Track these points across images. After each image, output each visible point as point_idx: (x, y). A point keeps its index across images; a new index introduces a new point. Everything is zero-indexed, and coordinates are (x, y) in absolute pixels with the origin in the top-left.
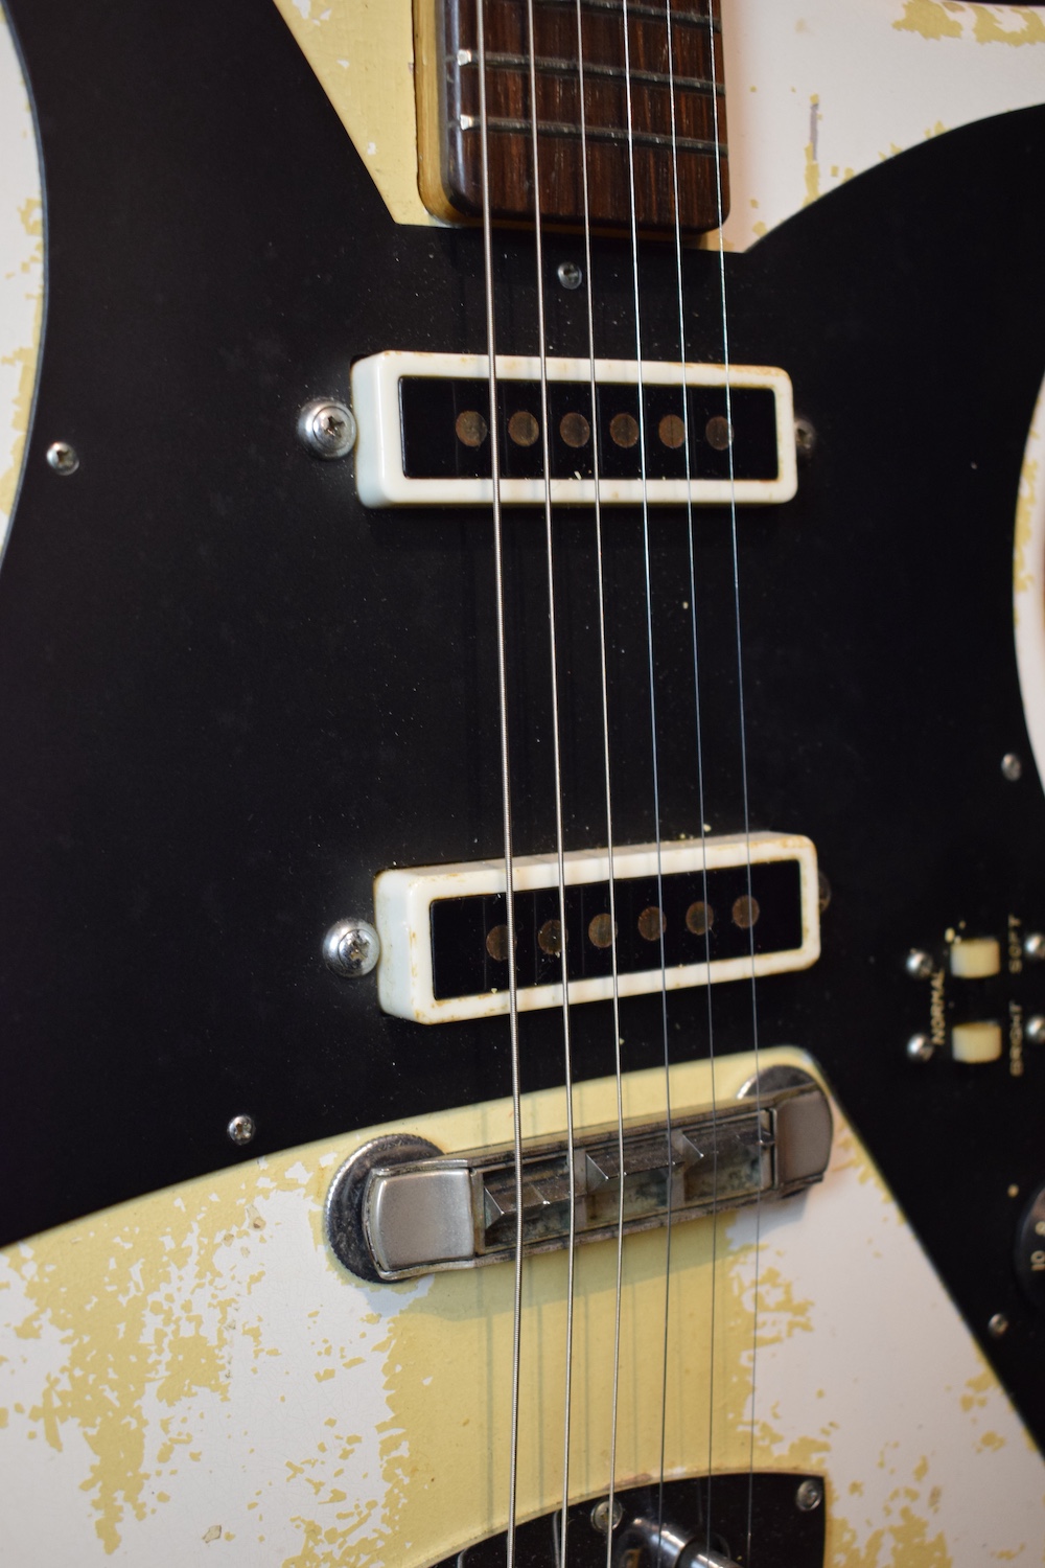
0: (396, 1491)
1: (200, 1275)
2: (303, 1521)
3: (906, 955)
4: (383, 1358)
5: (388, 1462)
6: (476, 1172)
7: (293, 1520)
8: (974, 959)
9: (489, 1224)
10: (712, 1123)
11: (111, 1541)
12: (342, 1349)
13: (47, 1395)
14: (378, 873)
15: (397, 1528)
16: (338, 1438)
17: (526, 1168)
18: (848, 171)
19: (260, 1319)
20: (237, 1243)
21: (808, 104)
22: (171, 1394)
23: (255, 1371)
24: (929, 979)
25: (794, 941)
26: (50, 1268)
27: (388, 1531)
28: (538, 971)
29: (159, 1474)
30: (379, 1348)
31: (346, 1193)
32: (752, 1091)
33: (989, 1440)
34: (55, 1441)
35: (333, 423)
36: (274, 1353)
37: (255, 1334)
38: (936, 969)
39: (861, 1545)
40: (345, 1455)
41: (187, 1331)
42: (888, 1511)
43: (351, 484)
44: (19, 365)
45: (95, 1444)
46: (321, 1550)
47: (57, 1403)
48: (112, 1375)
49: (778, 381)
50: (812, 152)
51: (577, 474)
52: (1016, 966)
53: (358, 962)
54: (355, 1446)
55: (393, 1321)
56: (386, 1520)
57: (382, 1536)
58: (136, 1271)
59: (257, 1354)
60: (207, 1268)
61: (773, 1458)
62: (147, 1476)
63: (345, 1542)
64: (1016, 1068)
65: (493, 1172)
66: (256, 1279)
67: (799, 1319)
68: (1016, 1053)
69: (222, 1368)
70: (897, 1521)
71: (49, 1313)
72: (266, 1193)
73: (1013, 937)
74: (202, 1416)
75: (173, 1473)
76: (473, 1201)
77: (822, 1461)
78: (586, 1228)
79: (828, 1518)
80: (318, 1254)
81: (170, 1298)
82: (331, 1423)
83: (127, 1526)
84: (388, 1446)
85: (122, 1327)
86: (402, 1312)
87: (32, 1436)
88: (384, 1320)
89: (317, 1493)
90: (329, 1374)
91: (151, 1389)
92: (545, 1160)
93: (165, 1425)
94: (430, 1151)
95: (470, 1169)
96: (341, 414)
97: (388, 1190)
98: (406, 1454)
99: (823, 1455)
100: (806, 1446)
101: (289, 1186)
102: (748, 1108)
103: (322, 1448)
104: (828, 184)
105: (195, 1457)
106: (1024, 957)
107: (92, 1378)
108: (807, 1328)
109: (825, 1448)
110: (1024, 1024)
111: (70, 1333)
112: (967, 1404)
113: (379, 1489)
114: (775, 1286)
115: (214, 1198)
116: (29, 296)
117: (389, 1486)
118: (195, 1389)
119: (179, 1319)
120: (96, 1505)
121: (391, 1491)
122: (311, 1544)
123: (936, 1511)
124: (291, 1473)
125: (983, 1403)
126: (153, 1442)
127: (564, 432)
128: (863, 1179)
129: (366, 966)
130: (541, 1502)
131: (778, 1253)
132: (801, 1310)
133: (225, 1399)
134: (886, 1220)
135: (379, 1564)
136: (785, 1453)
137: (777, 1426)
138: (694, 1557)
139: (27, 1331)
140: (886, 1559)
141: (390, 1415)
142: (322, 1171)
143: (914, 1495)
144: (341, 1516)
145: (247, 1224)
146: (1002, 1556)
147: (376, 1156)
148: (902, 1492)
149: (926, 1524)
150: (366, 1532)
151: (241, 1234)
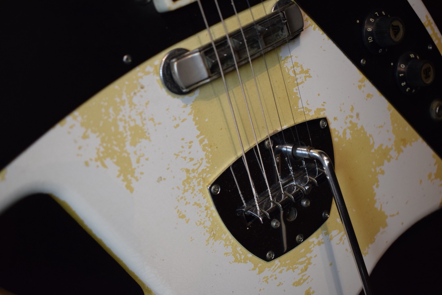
0: (208, 153)
1: (130, 107)
2: (184, 169)
4: (192, 117)
5: (203, 146)
6: (202, 52)
7: (181, 169)
9: (211, 66)
10: (267, 20)
11: (131, 190)
12: (179, 117)
13: (98, 153)
15: (211, 164)
16: (186, 143)
17: (217, 47)
19: (152, 115)
20: (138, 94)
22: (134, 143)
23: (156, 130)
26: (85, 117)
27: (209, 165)
29: (138, 167)
30: (190, 114)
31: (165, 70)
32: (274, 9)
33: (369, 96)
34: (104, 166)
36: (160, 124)
37: (152, 119)
39: (341, 134)
40: (190, 147)
41: (132, 124)
42: (346, 123)
45: (117, 163)
46: (192, 175)
47: (101, 155)
48: (115, 143)
54: (192, 144)
55: (191, 105)
56: (207, 162)
57: (207, 167)
58: (111, 110)
59: (155, 125)
60: (132, 104)
61: (311, 116)
62: (135, 169)
63: (198, 171)
65: (207, 51)
66: (147, 104)
67: (307, 75)
69: (146, 132)
70: (349, 125)
75: (142, 165)
76: (204, 61)
77: (324, 113)
78: (239, 61)
79: (330, 129)
80: (163, 92)
81: (124, 116)
82: (183, 139)
83: (134, 184)
84: (201, 141)
85: (113, 128)
86: (193, 102)
87: (98, 166)
88: (189, 105)
89: (185, 160)
90: (178, 126)
91: (128, 144)
92: (221, 43)
93: (135, 153)
94: (187, 51)
95: (200, 51)
97: (178, 66)
98: (207, 142)
99: (324, 112)
100: (319, 110)
101: (148, 73)
102: (276, 13)
103: (183, 147)
105: (147, 159)
107: (109, 145)
108: (310, 77)
109: (324, 110)
112: (360, 87)
113: (203, 154)
114: (298, 67)
115: (127, 83)
117: (205, 153)
118: (140, 140)
119: (129, 121)
120: (123, 181)
121: (206, 154)
122: (188, 175)
123: (359, 119)
124: (176, 156)
125: (364, 86)
126: (133, 159)
128: (314, 29)
130: (249, 146)
131: (296, 57)
132: (307, 72)
133: (150, 141)
134: (324, 39)
135: (210, 175)
136: (314, 114)
137: (309, 107)
138: (296, 149)
139: (85, 137)
140: (348, 136)
141: (199, 132)
142: (156, 66)
143: (352, 117)
144: (194, 165)
145: (139, 88)
146: (379, 127)
147: (171, 57)
148: (348, 116)
149: (357, 124)
150: (203, 167)
151: (139, 91)
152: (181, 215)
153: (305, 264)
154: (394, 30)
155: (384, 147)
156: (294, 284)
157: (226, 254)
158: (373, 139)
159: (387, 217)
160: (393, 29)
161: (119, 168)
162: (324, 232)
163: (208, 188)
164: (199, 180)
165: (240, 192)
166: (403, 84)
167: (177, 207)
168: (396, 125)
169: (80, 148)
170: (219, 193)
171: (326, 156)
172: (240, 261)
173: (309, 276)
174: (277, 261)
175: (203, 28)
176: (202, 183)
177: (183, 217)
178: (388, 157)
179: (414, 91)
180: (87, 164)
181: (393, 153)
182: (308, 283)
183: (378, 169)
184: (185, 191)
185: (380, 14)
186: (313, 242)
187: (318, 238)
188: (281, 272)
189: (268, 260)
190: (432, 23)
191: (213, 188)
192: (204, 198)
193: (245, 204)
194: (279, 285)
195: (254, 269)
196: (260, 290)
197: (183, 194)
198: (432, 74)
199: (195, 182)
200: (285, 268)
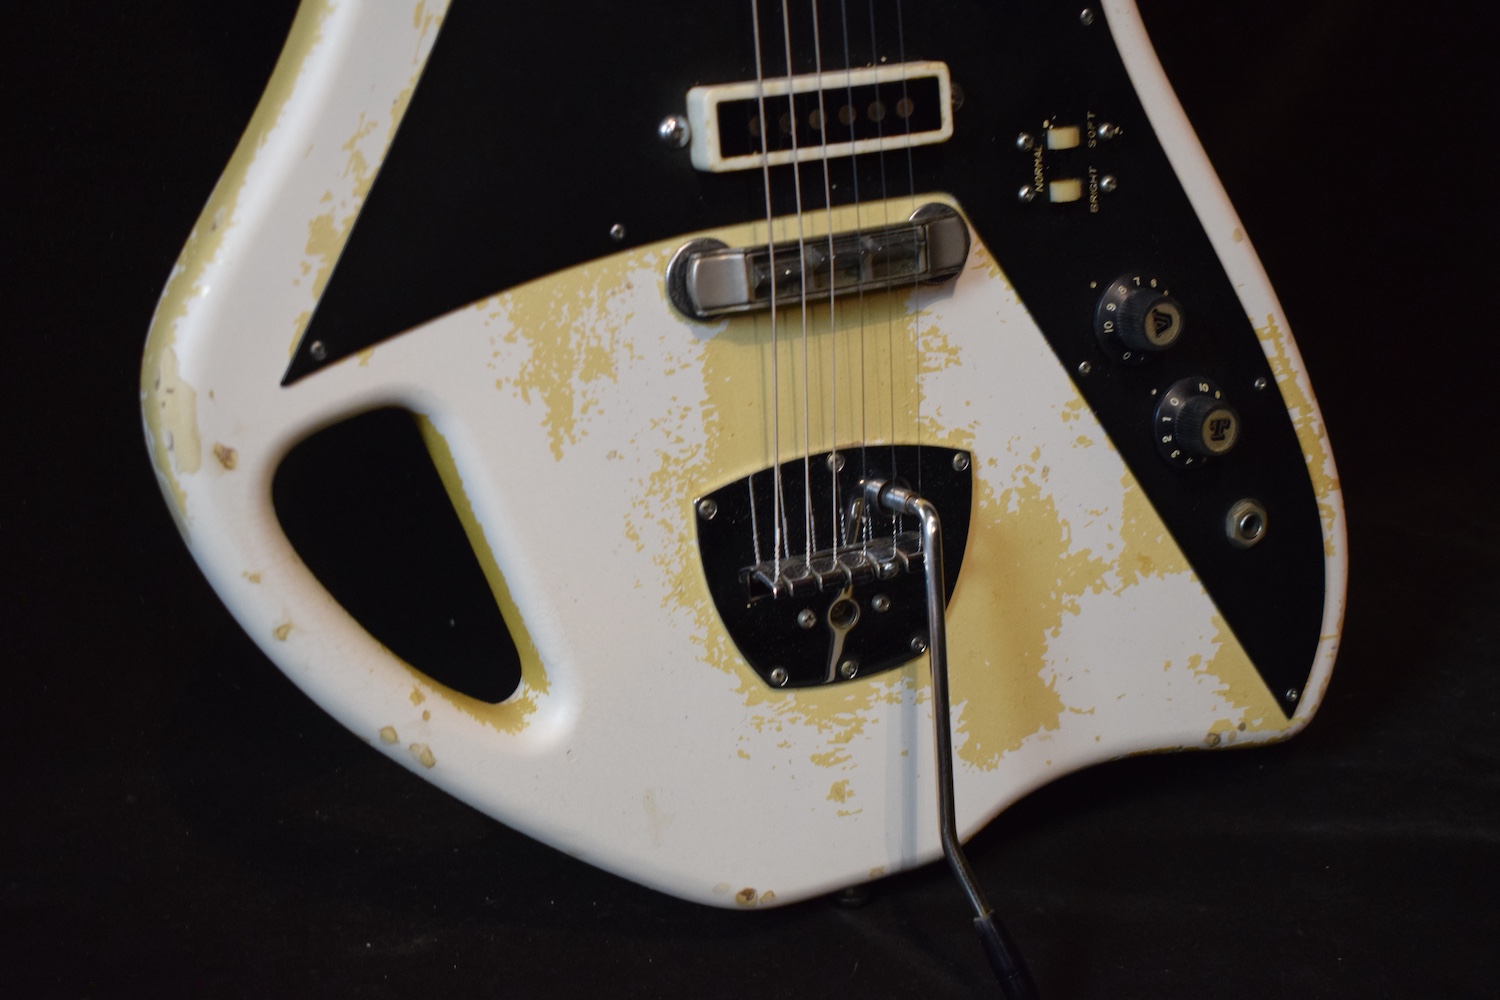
0: (712, 440)
1: (599, 313)
2: (661, 452)
3: (1017, 137)
4: (702, 364)
5: (707, 423)
6: (749, 256)
7: (655, 451)
8: (1061, 138)
9: (757, 285)
10: (888, 233)
11: (559, 456)
12: (679, 358)
13: (522, 373)
14: (688, 89)
15: (713, 460)
16: (678, 407)
17: (777, 256)
19: (633, 339)
20: (619, 296)
22: (586, 377)
23: (631, 367)
24: (1032, 151)
25: (936, 125)
26: (520, 306)
28: (779, 143)
29: (582, 420)
30: (700, 358)
31: (677, 269)
32: (916, 216)
33: (1081, 440)
34: (526, 398)
36: (641, 358)
37: (630, 347)
38: (1036, 145)
39: (997, 496)
40: (683, 417)
41: (594, 343)
42: (1015, 479)
45: (548, 401)
46: (672, 469)
47: (527, 378)
48: (555, 364)
52: (1093, 143)
53: (678, 140)
54: (688, 413)
55: (707, 344)
56: (707, 455)
57: (704, 464)
58: (565, 309)
59: (632, 358)
60: (603, 309)
61: (940, 439)
62: (575, 421)
63: (684, 466)
64: (1094, 209)
65: (758, 257)
66: (630, 316)
67: (952, 357)
68: (1093, 198)
69: (613, 364)
70: (1022, 485)
71: (520, 330)
72: (633, 269)
73: (1090, 125)
74: (603, 390)
75: (589, 420)
76: (748, 272)
77: (971, 444)
78: (814, 290)
79: (973, 478)
80: (662, 305)
81: (583, 325)
82: (674, 399)
83: (566, 446)
84: (707, 414)
85: (559, 340)
86: (711, 339)
87: (515, 395)
88: (702, 343)
89: (668, 436)
90: (672, 372)
91: (576, 374)
92: (788, 251)
93: (584, 394)
94: (724, 246)
95: (746, 254)
97: (700, 267)
98: (717, 420)
99: (970, 440)
100: (960, 433)
101: (647, 266)
102: (909, 225)
103: (670, 412)
105: (601, 412)
106: (1098, 136)
107: (544, 366)
108: (958, 363)
109: (972, 436)
110: (1099, 180)
111: (532, 341)
112: (1066, 417)
113: (703, 438)
114: (937, 336)
115: (605, 271)
117: (707, 437)
118: (599, 375)
119: (588, 337)
120: (550, 434)
121: (709, 439)
122: (666, 465)
123: (1047, 481)
124: (653, 425)
125: (1077, 417)
126: (578, 403)
128: (992, 275)
129: (683, 141)
131: (938, 317)
132: (954, 351)
133: (615, 381)
134: (1008, 300)
135: (704, 480)
136: (946, 437)
137: (940, 421)
138: (888, 491)
139: (510, 339)
140: (1013, 507)
141: (707, 397)
142: (663, 258)
143: (1032, 470)
144: (682, 451)
145: (623, 286)
146: (1092, 513)
147: (693, 249)
148: (1023, 467)
149: (1040, 489)
150: (696, 461)
151: (620, 292)
152: (632, 532)
153: (849, 728)
154: (1158, 322)
155: (1092, 558)
156: (813, 758)
157: (694, 639)
158: (1069, 533)
159: (1063, 708)
160: (1155, 320)
161: (549, 410)
162: (907, 680)
163: (695, 502)
164: (682, 481)
165: (755, 537)
166: (1167, 439)
167: (629, 515)
168: (1133, 522)
169: (496, 354)
170: (712, 517)
171: (934, 515)
172: (716, 664)
173: (850, 757)
174: (791, 697)
175: (761, 216)
176: (686, 489)
177: (635, 537)
178: (1098, 582)
179: (1189, 461)
180: (499, 384)
181: (1112, 579)
182: (844, 769)
183: (1065, 599)
184: (651, 492)
185: (1145, 283)
186: (878, 690)
187: (890, 685)
188: (793, 721)
189: (774, 685)
190: (1281, 335)
191: (704, 504)
192: (682, 518)
193: (758, 562)
194: (782, 746)
195: (740, 691)
196: (741, 738)
197: (647, 495)
198: (1231, 435)
199: (674, 483)
200: (804, 719)
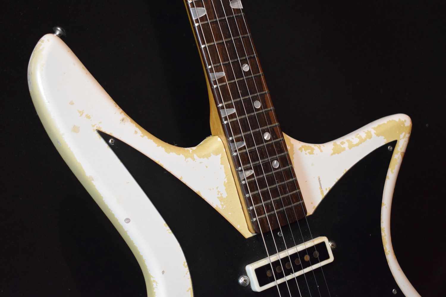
18: (329, 188)
21: (318, 179)
35: (245, 280)
43: (251, 289)
44: (190, 291)
49: (324, 239)
50: (321, 188)
51: (291, 273)
96: (246, 278)
104: (326, 192)
116: (188, 279)
127: (287, 267)
